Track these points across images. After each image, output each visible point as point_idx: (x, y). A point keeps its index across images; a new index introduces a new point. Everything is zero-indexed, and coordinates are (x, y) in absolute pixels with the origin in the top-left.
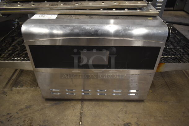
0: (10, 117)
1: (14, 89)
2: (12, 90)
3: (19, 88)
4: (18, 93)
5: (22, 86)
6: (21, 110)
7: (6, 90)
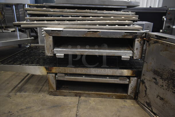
0: (11, 115)
1: (18, 94)
2: (16, 95)
3: (23, 93)
4: (21, 97)
5: (25, 92)
6: (22, 110)
7: (11, 94)
